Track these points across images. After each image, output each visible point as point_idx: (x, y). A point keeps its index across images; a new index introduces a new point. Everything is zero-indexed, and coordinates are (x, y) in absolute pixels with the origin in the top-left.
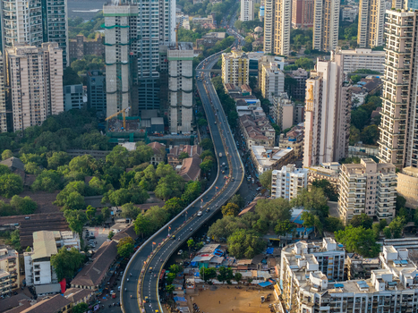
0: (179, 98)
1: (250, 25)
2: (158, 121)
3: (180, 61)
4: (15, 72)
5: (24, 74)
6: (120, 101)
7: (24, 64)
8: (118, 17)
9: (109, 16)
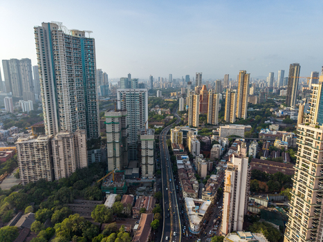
0: (147, 160)
1: (183, 112)
2: (136, 171)
3: (146, 141)
4: (55, 148)
5: (61, 149)
6: (115, 162)
7: (60, 144)
8: (113, 118)
9: (108, 117)
